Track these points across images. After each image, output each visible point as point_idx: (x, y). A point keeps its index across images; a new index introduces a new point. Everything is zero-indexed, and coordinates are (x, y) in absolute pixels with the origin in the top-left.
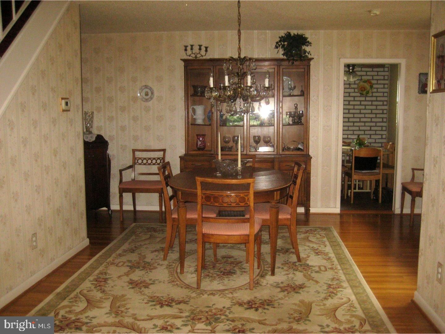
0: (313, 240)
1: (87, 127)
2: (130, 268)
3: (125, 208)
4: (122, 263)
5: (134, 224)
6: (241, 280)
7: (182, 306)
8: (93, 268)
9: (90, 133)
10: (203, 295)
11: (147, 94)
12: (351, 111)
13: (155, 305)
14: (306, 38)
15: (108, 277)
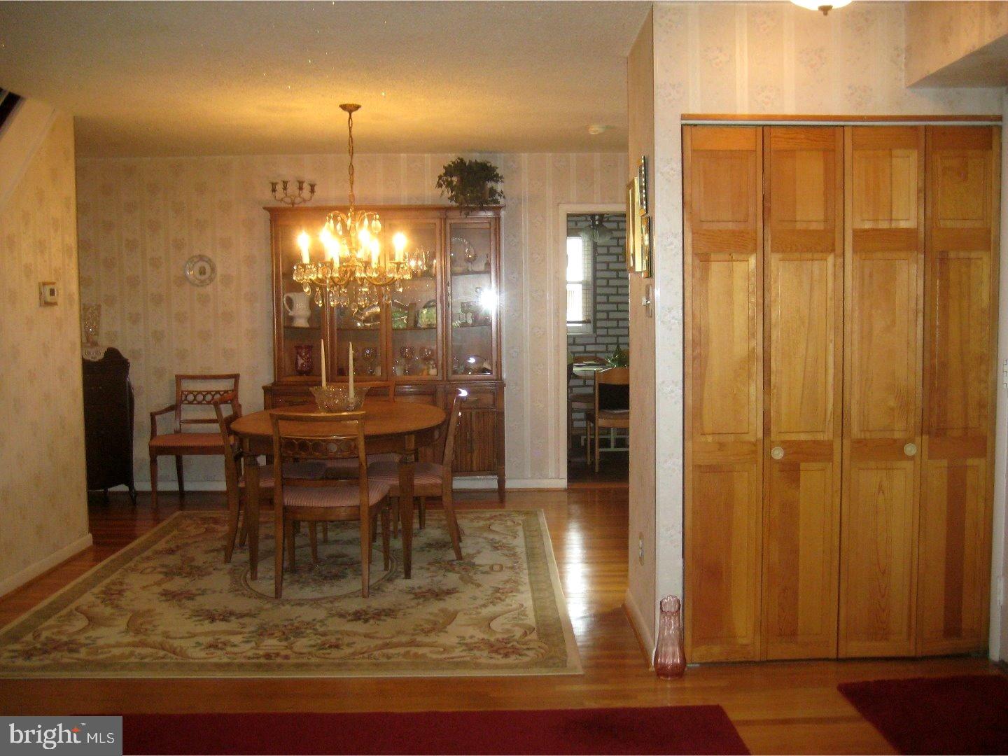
0: (497, 529)
1: (87, 334)
2: (166, 575)
3: (162, 487)
4: (149, 570)
5: (178, 513)
6: (352, 585)
7: (246, 620)
8: (98, 578)
9: (95, 344)
10: (284, 605)
11: (202, 272)
12: (612, 299)
13: (200, 620)
14: (493, 167)
15: (125, 587)
